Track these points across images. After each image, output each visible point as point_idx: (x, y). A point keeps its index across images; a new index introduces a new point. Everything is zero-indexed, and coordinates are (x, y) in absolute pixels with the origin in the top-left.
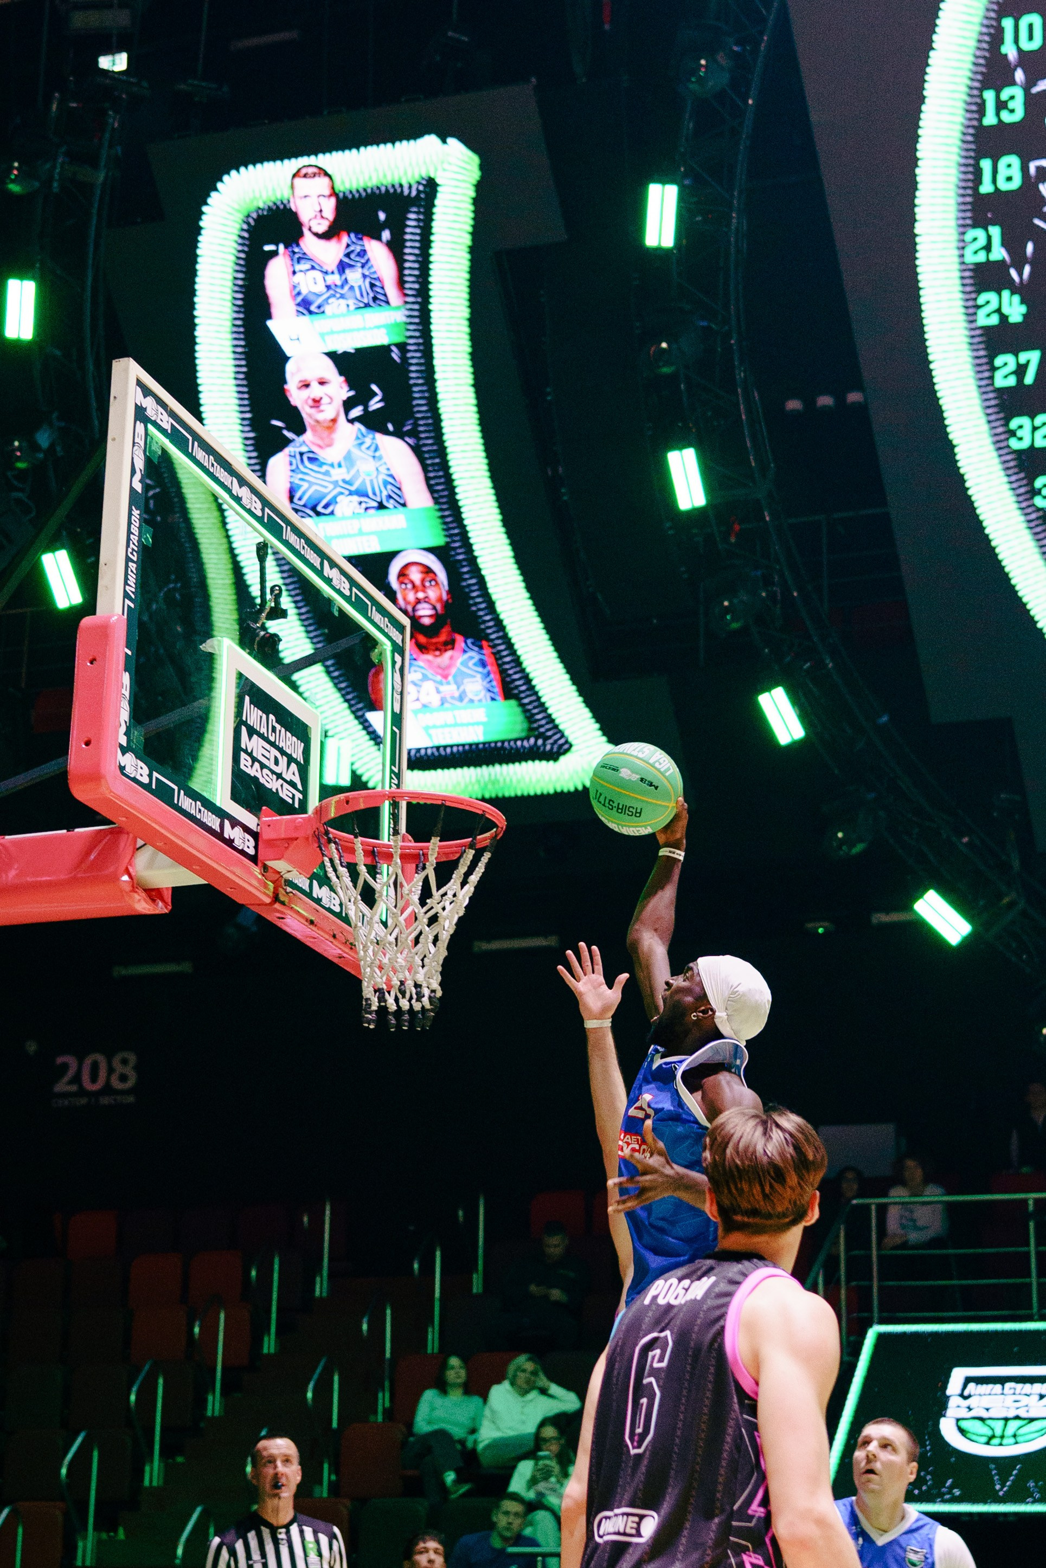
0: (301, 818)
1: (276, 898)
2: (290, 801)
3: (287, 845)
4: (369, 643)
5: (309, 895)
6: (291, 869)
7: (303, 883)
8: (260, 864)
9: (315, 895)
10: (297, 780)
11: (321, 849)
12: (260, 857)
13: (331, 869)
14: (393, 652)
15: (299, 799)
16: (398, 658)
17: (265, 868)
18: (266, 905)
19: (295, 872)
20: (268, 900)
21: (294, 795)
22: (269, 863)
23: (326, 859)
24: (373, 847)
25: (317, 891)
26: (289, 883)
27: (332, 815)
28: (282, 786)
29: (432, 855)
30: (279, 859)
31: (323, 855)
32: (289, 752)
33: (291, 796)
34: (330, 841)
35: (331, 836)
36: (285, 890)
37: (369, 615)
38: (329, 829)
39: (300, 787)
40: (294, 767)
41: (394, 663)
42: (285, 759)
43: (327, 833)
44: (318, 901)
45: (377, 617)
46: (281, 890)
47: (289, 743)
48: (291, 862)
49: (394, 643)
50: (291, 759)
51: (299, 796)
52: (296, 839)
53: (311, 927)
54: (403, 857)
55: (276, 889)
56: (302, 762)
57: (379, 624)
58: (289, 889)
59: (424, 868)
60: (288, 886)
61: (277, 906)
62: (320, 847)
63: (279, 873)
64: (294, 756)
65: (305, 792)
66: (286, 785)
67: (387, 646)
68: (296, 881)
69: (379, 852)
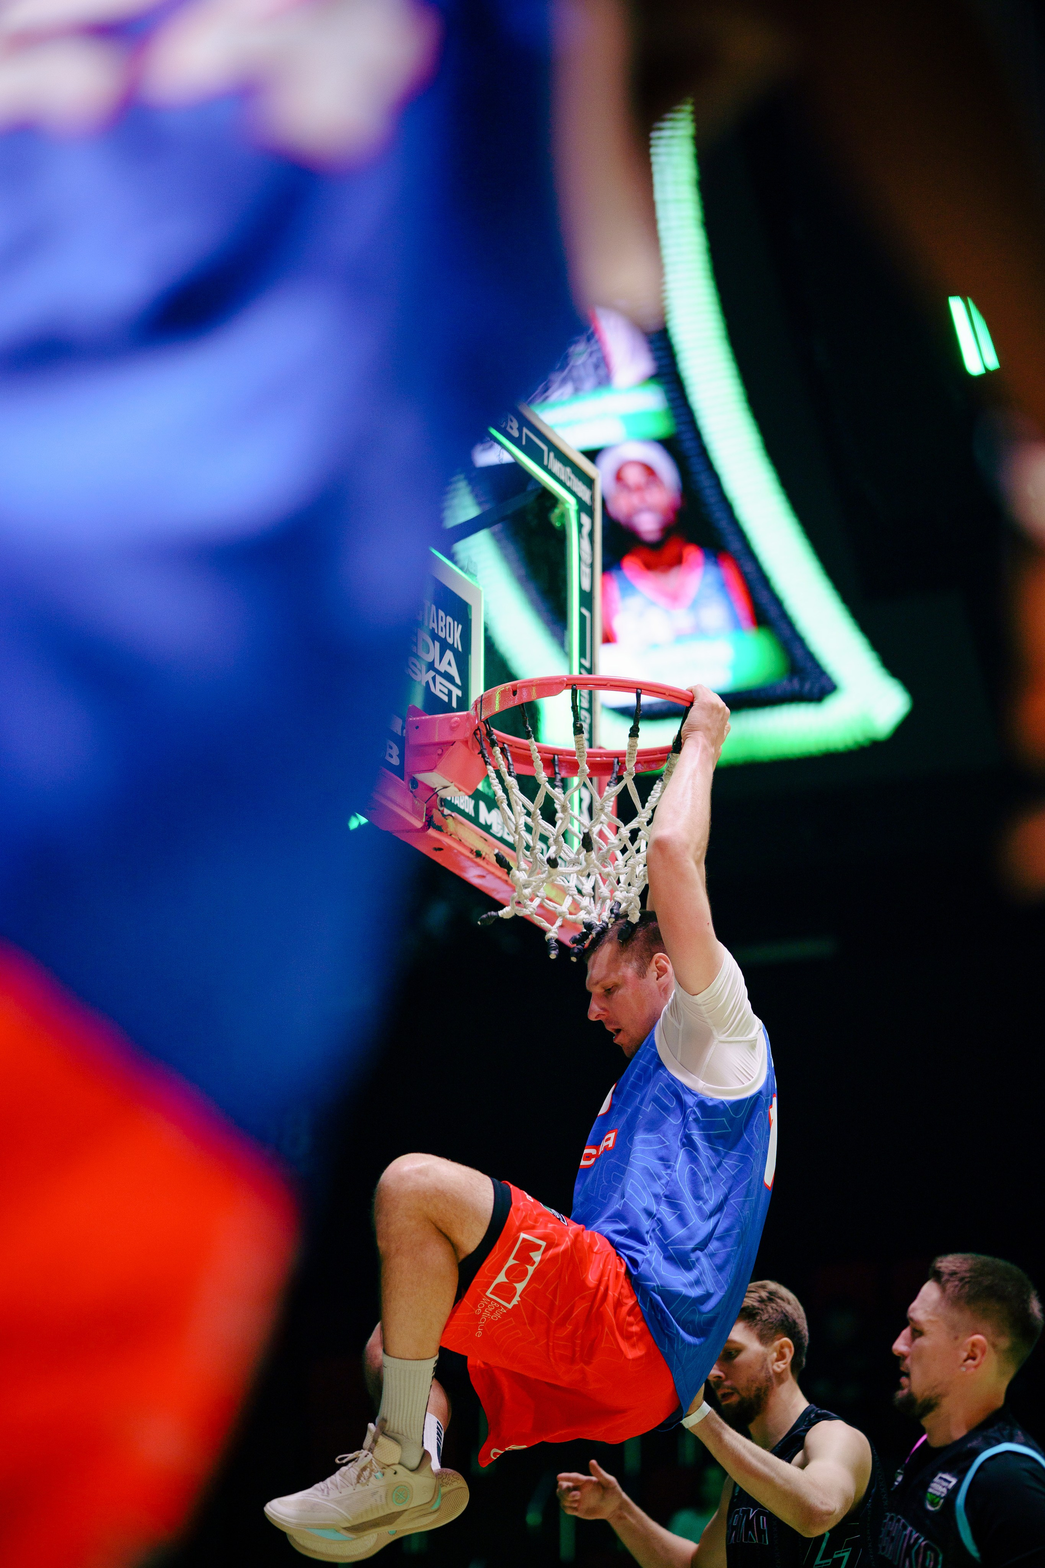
0: (458, 716)
1: (430, 823)
2: (446, 699)
3: (440, 752)
4: (548, 500)
5: (474, 820)
6: (446, 783)
7: (466, 804)
8: (407, 778)
9: (482, 821)
10: (454, 671)
11: (484, 756)
12: (408, 768)
13: (497, 781)
14: (579, 512)
15: (457, 696)
16: (586, 520)
17: (415, 783)
18: (417, 830)
19: (453, 788)
20: (419, 824)
21: (450, 692)
22: (421, 777)
23: (490, 768)
24: (554, 755)
25: (485, 816)
26: (445, 802)
27: (497, 710)
28: (434, 678)
29: (629, 761)
30: (431, 770)
31: (486, 763)
32: (442, 635)
33: (446, 692)
34: (493, 744)
35: (494, 737)
36: (442, 812)
37: (545, 462)
38: (492, 729)
39: (458, 681)
40: (449, 655)
41: (580, 526)
42: (437, 644)
43: (489, 734)
44: (487, 828)
45: (556, 466)
46: (435, 811)
47: (441, 624)
48: (445, 774)
49: (579, 500)
50: (445, 646)
51: (456, 692)
52: (453, 743)
53: (478, 860)
54: (592, 766)
55: (429, 811)
56: (460, 649)
57: (558, 475)
58: (447, 812)
59: (620, 779)
60: (445, 806)
61: (431, 832)
62: (481, 752)
63: (432, 789)
64: (450, 641)
65: (465, 687)
66: (439, 679)
67: (570, 504)
68: (456, 802)
69: (559, 761)
